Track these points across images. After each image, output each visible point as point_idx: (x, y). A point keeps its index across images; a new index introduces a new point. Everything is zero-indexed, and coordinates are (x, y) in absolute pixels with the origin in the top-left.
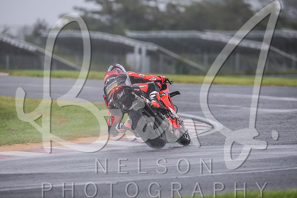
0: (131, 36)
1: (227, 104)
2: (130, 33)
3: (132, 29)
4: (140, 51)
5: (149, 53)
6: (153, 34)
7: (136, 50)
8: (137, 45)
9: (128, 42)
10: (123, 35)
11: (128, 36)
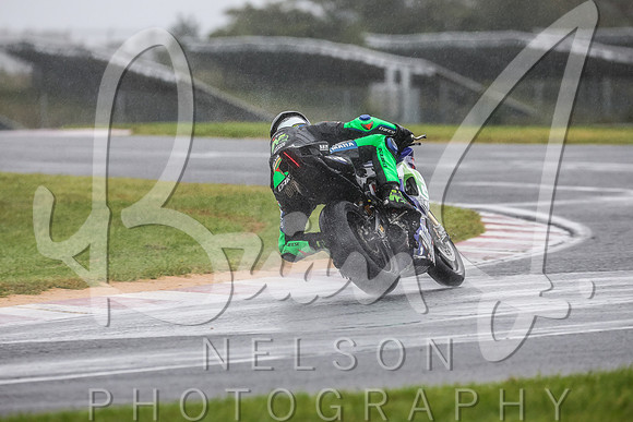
0: (377, 46)
1: (596, 185)
2: (374, 40)
3: (379, 31)
4: (398, 78)
5: (418, 81)
6: (426, 39)
7: (390, 75)
8: (391, 64)
9: (371, 58)
10: (361, 43)
11: (371, 45)
